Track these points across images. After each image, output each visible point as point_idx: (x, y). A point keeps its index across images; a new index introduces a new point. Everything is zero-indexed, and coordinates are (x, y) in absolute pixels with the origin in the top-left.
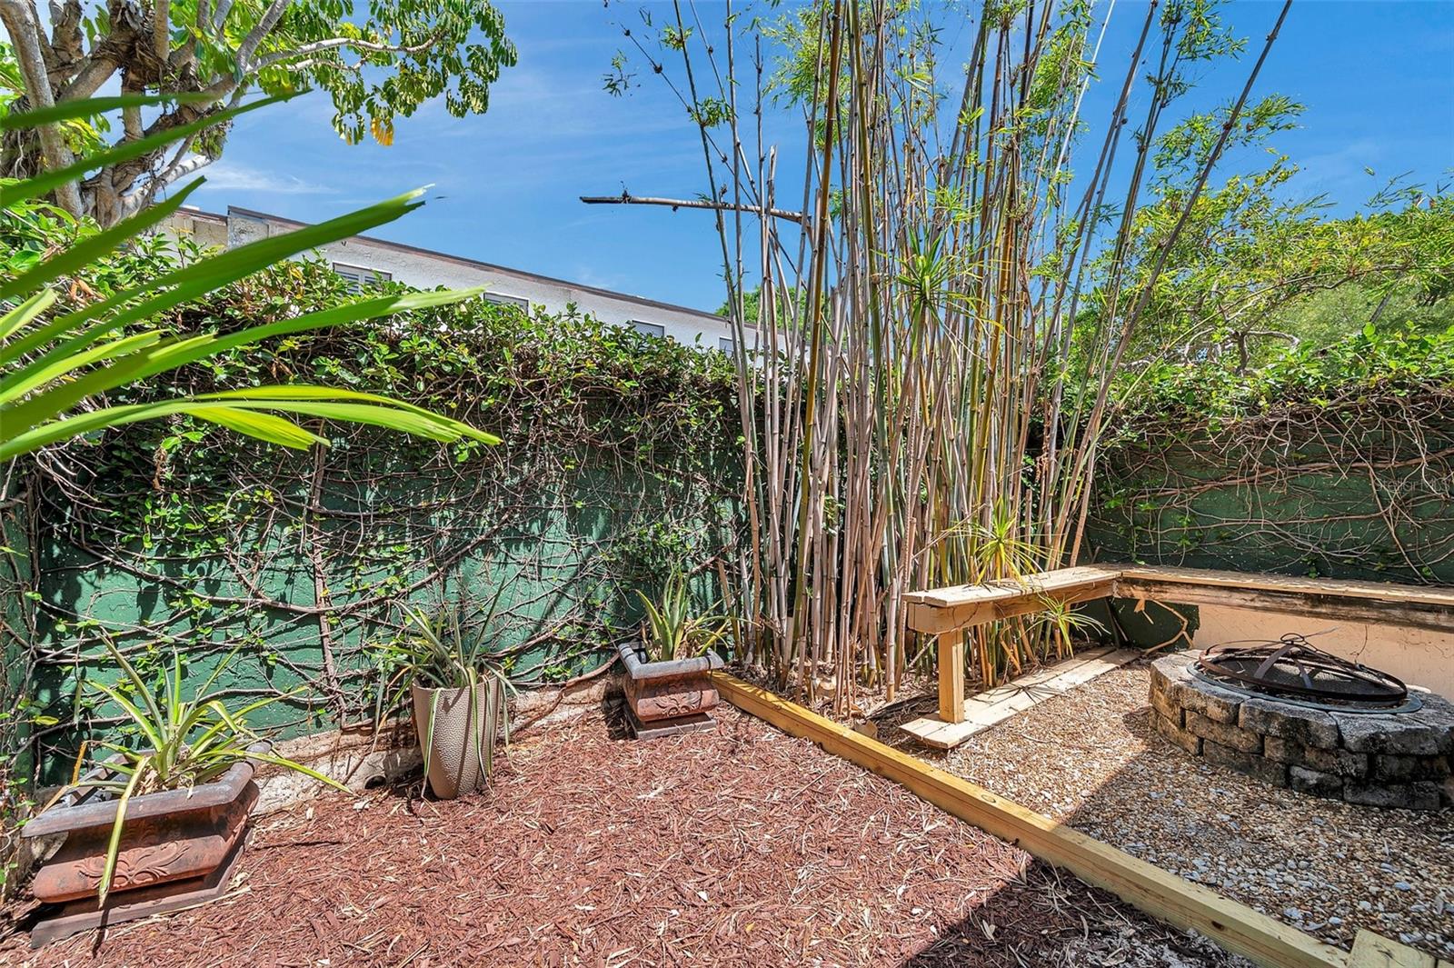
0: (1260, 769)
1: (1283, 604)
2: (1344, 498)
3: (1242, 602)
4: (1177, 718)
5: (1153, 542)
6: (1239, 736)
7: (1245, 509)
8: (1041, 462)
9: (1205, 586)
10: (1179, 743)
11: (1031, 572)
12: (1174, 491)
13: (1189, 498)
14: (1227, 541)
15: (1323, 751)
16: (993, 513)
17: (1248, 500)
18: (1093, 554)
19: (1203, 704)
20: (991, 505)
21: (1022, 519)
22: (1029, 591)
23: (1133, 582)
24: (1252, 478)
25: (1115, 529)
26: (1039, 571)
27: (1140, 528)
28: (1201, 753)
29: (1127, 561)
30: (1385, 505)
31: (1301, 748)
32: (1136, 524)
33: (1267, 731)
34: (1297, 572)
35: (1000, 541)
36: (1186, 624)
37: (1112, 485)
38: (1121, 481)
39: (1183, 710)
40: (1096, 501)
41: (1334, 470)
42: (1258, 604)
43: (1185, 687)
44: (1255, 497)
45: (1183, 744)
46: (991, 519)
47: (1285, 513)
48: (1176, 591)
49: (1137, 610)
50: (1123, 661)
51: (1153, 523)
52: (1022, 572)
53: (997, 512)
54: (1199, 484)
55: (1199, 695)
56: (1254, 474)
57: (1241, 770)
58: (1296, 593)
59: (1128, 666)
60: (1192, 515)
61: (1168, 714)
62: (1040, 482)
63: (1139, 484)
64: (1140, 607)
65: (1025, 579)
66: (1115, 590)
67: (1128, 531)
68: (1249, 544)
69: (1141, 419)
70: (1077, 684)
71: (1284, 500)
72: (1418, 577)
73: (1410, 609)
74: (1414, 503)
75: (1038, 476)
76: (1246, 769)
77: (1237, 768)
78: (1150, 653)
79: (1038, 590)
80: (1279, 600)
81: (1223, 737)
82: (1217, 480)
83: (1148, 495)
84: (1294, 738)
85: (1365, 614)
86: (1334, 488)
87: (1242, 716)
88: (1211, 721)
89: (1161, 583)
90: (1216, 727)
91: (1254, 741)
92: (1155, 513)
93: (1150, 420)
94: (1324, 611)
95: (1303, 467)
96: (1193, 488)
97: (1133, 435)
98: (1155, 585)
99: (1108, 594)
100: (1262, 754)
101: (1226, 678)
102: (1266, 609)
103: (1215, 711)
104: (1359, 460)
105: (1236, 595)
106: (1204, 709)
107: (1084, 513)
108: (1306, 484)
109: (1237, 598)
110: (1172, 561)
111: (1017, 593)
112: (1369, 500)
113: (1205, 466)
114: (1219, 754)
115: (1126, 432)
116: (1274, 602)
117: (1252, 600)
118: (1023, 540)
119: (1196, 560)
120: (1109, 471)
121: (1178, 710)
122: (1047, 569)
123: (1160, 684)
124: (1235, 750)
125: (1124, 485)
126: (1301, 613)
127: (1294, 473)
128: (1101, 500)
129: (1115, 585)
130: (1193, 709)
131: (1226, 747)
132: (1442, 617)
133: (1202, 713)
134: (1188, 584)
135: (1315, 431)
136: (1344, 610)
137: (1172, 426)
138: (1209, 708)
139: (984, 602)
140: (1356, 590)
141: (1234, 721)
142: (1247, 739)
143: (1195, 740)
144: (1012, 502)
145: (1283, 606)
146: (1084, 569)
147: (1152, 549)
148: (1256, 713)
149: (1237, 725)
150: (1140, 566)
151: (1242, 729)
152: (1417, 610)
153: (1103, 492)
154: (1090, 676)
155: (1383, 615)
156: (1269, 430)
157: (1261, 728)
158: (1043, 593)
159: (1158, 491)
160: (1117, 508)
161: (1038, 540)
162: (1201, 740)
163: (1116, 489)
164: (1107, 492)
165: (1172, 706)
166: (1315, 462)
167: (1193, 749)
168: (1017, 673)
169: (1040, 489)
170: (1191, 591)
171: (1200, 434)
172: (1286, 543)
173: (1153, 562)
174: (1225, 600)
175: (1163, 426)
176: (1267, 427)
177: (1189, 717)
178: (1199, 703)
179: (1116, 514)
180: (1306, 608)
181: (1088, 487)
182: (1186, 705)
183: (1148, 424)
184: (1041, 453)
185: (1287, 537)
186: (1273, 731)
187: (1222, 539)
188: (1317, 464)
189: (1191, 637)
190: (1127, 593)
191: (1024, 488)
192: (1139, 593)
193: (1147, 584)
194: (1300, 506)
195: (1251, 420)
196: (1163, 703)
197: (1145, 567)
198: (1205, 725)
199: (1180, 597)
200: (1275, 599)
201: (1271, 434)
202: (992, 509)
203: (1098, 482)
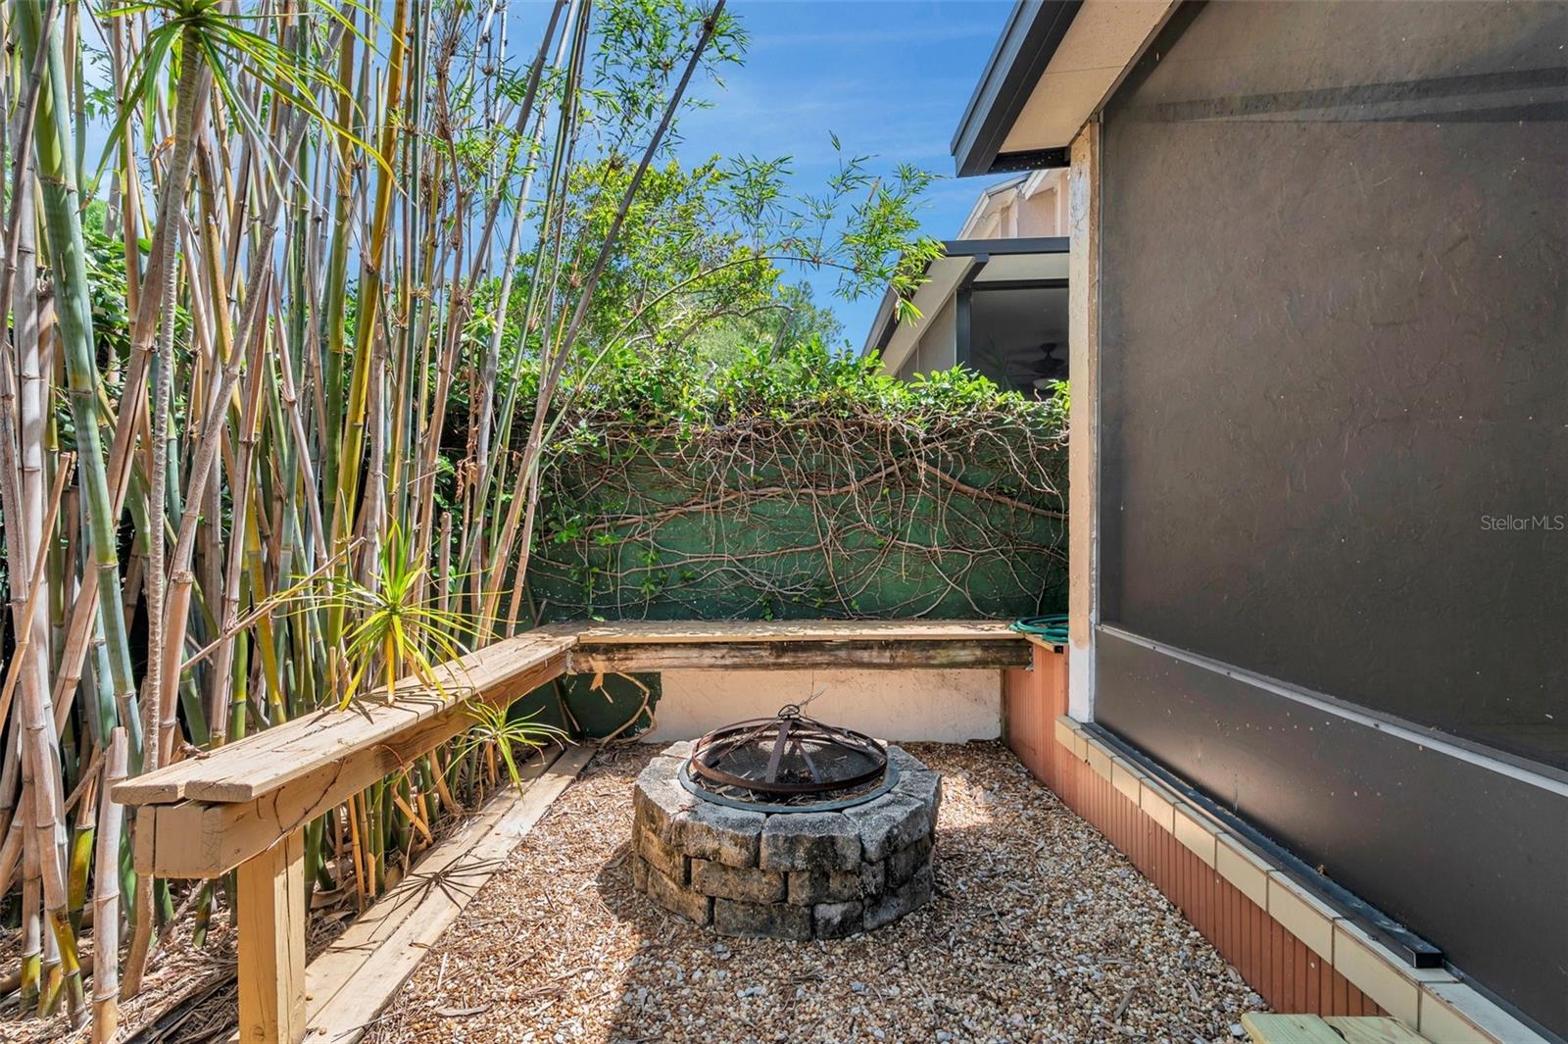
0: (783, 923)
1: (752, 658)
2: (794, 528)
3: (712, 661)
4: (679, 873)
5: (612, 589)
6: (759, 881)
7: (708, 540)
8: (464, 468)
9: (674, 645)
10: (680, 910)
11: (449, 658)
12: (637, 518)
13: (653, 527)
14: (691, 582)
15: (847, 872)
16: (380, 556)
17: (712, 530)
18: (538, 611)
19: (716, 845)
20: (377, 539)
21: (434, 562)
22: (450, 701)
23: (590, 649)
24: (716, 503)
25: (566, 573)
26: (460, 653)
27: (596, 570)
28: (711, 921)
29: (581, 618)
30: (824, 535)
31: (826, 876)
32: (592, 564)
33: (793, 866)
34: (755, 616)
35: (394, 611)
36: (647, 695)
37: (564, 509)
38: (574, 503)
39: (688, 859)
40: (543, 532)
41: (787, 497)
42: (728, 661)
43: (690, 821)
44: (718, 527)
45: (685, 911)
46: (377, 569)
47: (745, 546)
48: (644, 656)
49: (593, 687)
50: (578, 766)
51: (612, 562)
52: (433, 661)
53: (388, 555)
54: (663, 510)
55: (709, 831)
56: (718, 498)
57: (761, 931)
58: (762, 643)
59: (583, 775)
60: (658, 551)
61: (664, 866)
62: (462, 501)
63: (596, 509)
64: (597, 683)
65: (438, 674)
66: (569, 665)
67: (583, 574)
68: (711, 585)
69: (599, 417)
70: (524, 833)
71: (746, 529)
72: (845, 611)
73: (853, 648)
74: (844, 532)
75: (460, 491)
76: (766, 928)
77: (757, 931)
78: (608, 743)
79: (465, 694)
80: (746, 653)
81: (740, 889)
82: (681, 504)
83: (607, 524)
84: (820, 866)
85: (819, 659)
86: (785, 517)
87: (765, 853)
88: (725, 868)
89: (626, 646)
90: (731, 875)
91: (777, 882)
92: (615, 548)
93: (610, 419)
94: (786, 660)
95: (760, 492)
96: (657, 515)
97: (592, 437)
98: (619, 650)
99: (562, 672)
100: (785, 900)
101: (730, 788)
102: (735, 667)
103: (732, 853)
104: (805, 486)
105: (707, 653)
106: (717, 852)
107: (527, 548)
108: (762, 511)
109: (708, 657)
110: (635, 612)
111: (425, 710)
112: (811, 531)
113: (669, 485)
114: (735, 917)
115: (583, 433)
116: (743, 656)
117: (723, 657)
118: (434, 605)
119: (660, 610)
120: (559, 489)
121: (679, 860)
122: (474, 647)
123: (652, 820)
124: (754, 905)
125: (578, 509)
126: (766, 667)
127: (753, 497)
128: (548, 531)
129: (570, 656)
130: (703, 856)
131: (743, 903)
132: (875, 653)
133: (712, 858)
134: (656, 644)
135: (771, 450)
136: (803, 657)
137: (638, 431)
138: (723, 850)
139: (357, 753)
140: (809, 632)
141: (754, 861)
142: (769, 883)
143: (704, 901)
144: (417, 535)
145: (751, 660)
146: (529, 638)
147: (610, 598)
148: (780, 843)
149: (758, 866)
150: (597, 625)
151: (763, 871)
152: (857, 648)
153: (551, 520)
154: (539, 811)
155: (832, 658)
156: (733, 445)
157: (786, 863)
158: (474, 699)
159: (618, 519)
160: (570, 544)
161: (459, 603)
162: (712, 900)
163: (569, 515)
164: (556, 519)
165: (669, 854)
166: (770, 486)
167: (701, 917)
168: (424, 845)
169: (462, 512)
170: (661, 654)
171: (667, 444)
172: (745, 582)
173: (612, 616)
174: (695, 661)
175: (626, 429)
176: (732, 442)
177: (697, 867)
178: (710, 845)
179: (567, 552)
180: (772, 660)
181: (531, 509)
182: (692, 851)
183: (609, 424)
184: (465, 455)
185: (746, 574)
186: (800, 864)
187: (687, 580)
188: (773, 489)
189: (653, 711)
190: (585, 667)
191: (439, 510)
192: (600, 665)
193: (609, 649)
194: (758, 537)
195: (719, 432)
196: (655, 849)
197: (604, 625)
198: (717, 875)
199: (648, 663)
200: (744, 653)
201: (736, 449)
202: (378, 549)
203: (544, 504)
